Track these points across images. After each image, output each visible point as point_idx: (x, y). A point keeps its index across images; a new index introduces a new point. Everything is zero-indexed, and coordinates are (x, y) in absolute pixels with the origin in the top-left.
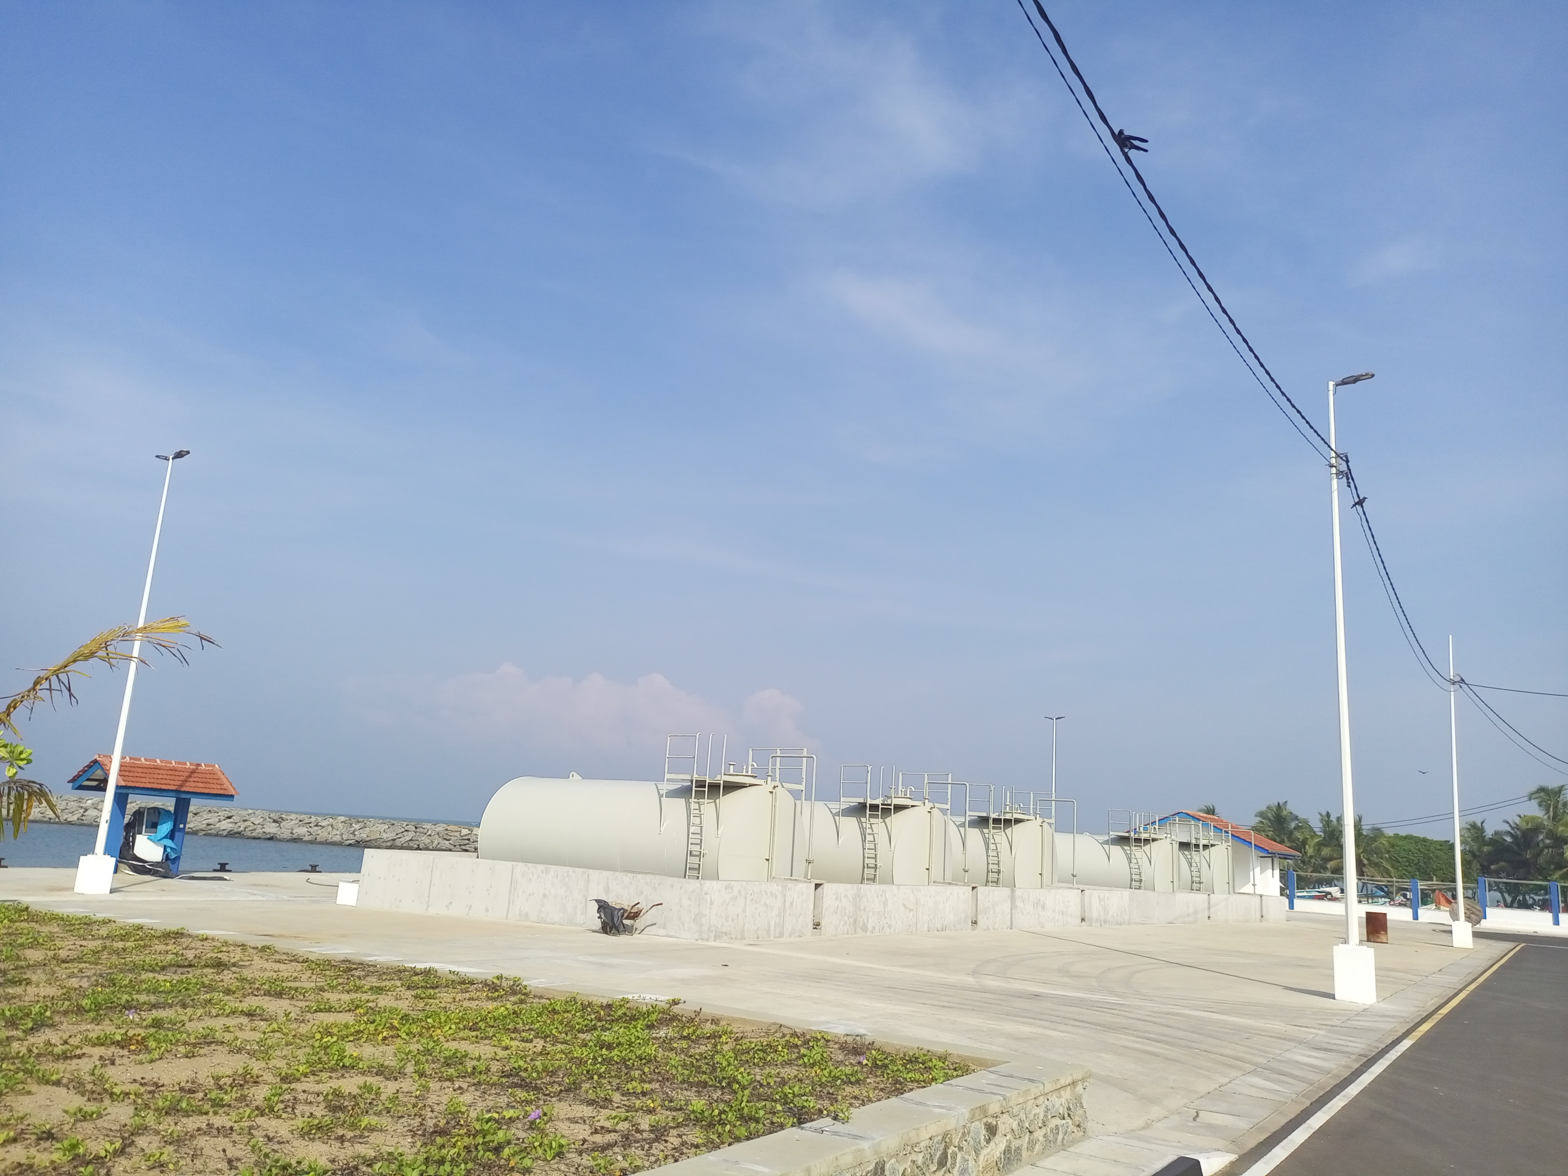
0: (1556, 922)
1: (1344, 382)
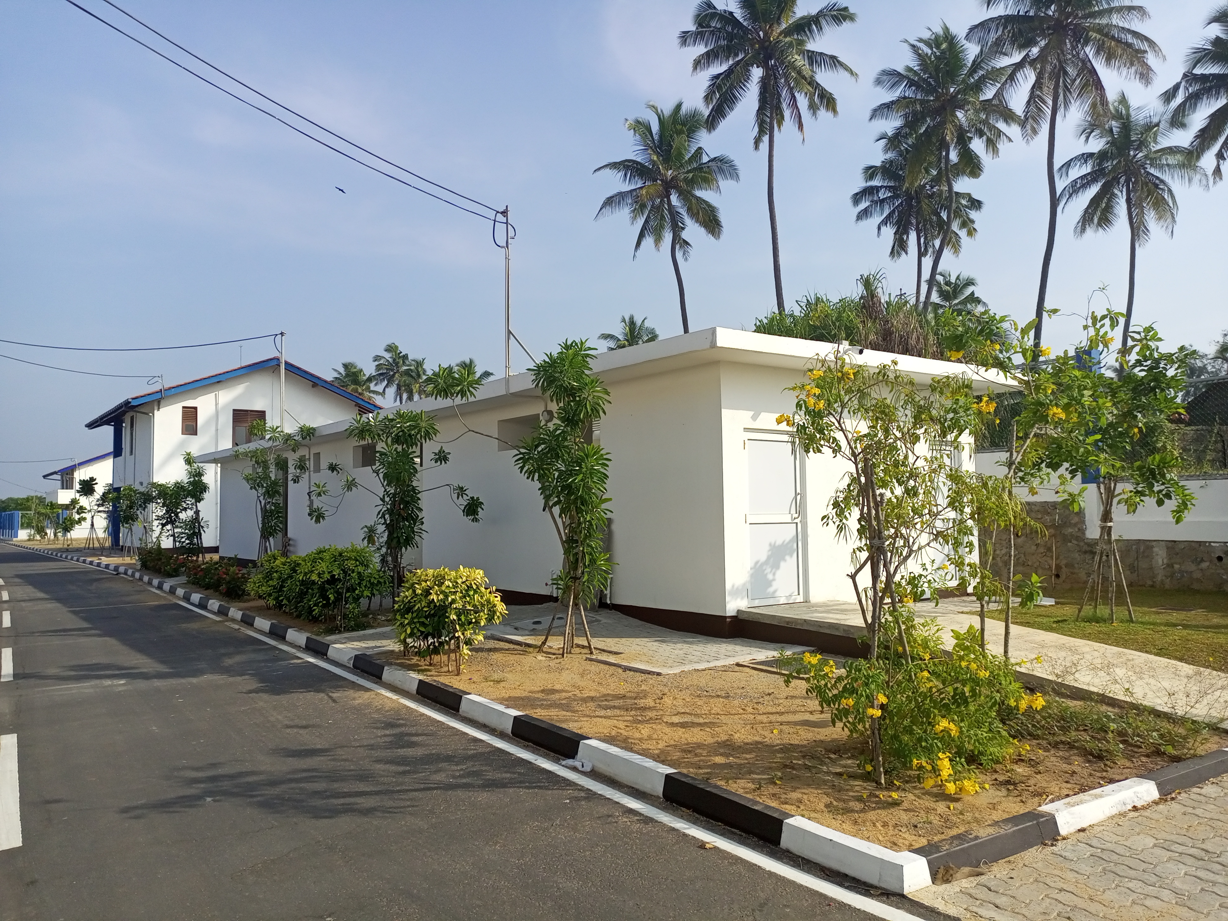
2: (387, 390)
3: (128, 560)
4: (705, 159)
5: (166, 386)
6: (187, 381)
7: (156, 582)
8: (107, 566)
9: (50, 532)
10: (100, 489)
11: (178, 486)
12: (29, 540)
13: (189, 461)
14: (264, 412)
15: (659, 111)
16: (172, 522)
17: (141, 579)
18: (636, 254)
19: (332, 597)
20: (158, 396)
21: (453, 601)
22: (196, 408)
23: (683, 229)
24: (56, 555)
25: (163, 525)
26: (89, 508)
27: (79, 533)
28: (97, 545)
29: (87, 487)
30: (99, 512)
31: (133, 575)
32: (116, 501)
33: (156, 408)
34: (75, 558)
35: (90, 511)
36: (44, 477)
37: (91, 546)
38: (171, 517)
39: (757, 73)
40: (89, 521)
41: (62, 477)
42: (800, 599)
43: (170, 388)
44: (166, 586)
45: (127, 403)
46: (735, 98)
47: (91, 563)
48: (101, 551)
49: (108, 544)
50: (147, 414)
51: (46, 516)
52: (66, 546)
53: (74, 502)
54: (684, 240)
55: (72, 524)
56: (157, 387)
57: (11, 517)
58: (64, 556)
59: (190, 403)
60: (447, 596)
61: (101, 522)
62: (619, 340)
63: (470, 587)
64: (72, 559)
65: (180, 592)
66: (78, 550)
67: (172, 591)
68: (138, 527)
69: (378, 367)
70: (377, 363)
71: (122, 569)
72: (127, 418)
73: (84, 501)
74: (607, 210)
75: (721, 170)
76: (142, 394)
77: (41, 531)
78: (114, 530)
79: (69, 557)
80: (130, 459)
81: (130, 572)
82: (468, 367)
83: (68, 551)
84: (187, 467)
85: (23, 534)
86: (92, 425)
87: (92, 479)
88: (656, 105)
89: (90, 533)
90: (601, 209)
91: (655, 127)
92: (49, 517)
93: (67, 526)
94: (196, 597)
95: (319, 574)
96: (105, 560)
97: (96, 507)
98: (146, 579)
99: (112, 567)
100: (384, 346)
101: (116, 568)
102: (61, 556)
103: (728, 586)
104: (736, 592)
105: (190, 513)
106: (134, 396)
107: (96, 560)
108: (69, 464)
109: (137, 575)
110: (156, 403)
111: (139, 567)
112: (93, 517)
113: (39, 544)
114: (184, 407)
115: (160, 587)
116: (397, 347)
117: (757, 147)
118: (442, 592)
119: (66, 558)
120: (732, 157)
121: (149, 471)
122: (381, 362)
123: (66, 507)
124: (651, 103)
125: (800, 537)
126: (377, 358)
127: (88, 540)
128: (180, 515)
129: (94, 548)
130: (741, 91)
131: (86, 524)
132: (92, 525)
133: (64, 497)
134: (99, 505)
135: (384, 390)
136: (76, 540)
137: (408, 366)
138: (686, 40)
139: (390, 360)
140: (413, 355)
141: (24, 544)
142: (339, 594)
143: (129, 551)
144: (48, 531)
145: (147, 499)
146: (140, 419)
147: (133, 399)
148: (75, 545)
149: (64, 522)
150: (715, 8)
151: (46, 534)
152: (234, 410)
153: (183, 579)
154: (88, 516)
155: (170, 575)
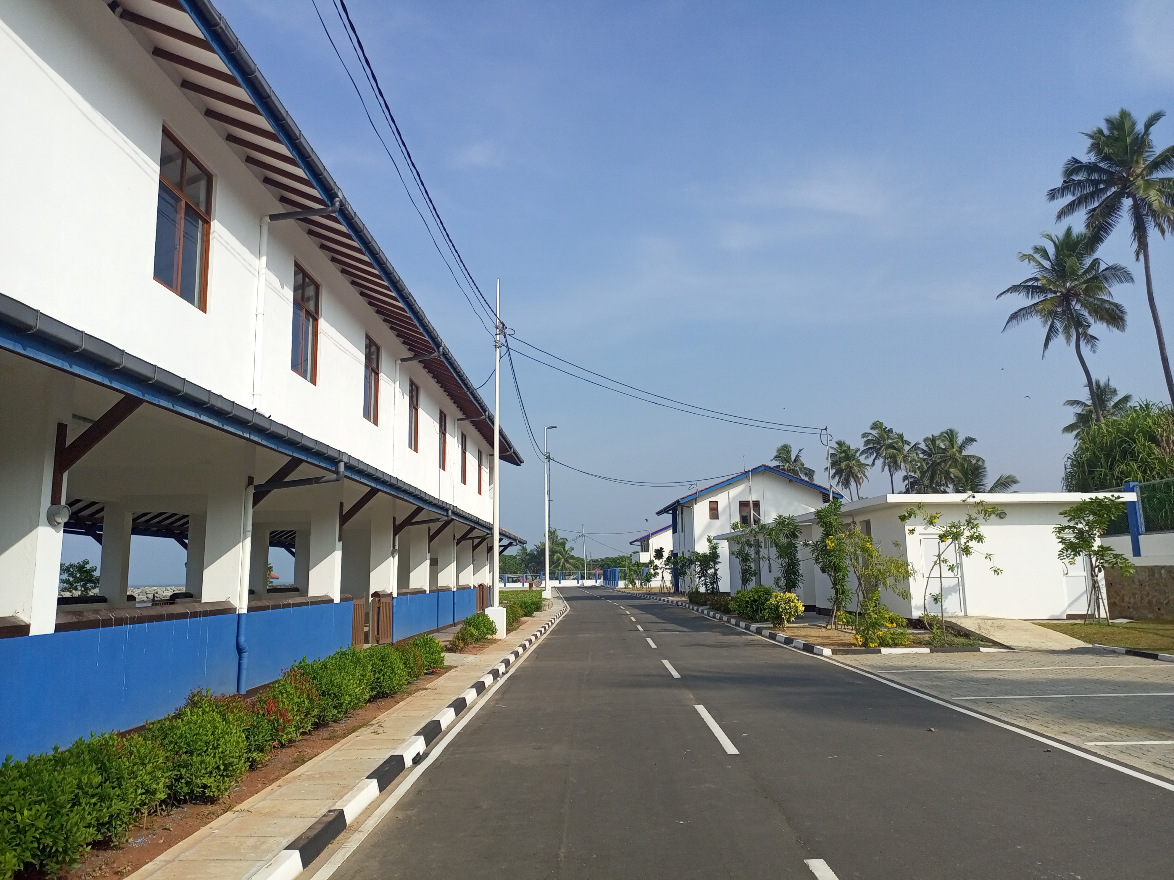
0: (560, 583)
1: (549, 428)
2: (876, 461)
3: (683, 599)
4: (1103, 267)
5: (699, 490)
6: (711, 486)
7: (695, 608)
8: (672, 602)
9: (638, 583)
10: (666, 555)
11: (705, 555)
12: (625, 588)
13: (709, 540)
14: (758, 501)
15: (1053, 238)
16: (704, 575)
17: (689, 608)
18: (1045, 354)
19: (755, 607)
20: (695, 496)
21: (781, 604)
22: (717, 502)
23: (1089, 326)
24: (644, 596)
25: (700, 578)
26: (660, 567)
27: (655, 583)
28: (666, 591)
29: (659, 554)
30: (666, 569)
31: (685, 606)
32: (675, 563)
33: (694, 503)
34: (655, 598)
35: (661, 568)
36: (631, 543)
37: (663, 592)
38: (703, 572)
39: (1127, 203)
40: (660, 575)
41: (641, 543)
42: (962, 614)
43: (701, 491)
44: (700, 610)
45: (678, 502)
46: (1110, 225)
47: (664, 600)
48: (669, 594)
49: (672, 591)
50: (690, 507)
51: (635, 572)
52: (648, 592)
53: (651, 562)
54: (1091, 336)
55: (651, 577)
56: (694, 491)
57: (614, 572)
58: (648, 597)
59: (713, 499)
60: (778, 602)
61: (668, 576)
62: (1086, 405)
63: (790, 600)
64: (653, 598)
65: (706, 612)
66: (655, 594)
67: (702, 612)
68: (687, 578)
69: (867, 443)
70: (865, 439)
71: (680, 603)
72: (679, 508)
73: (657, 562)
74: (1014, 321)
75: (1115, 275)
76: (686, 495)
77: (632, 582)
78: (675, 582)
79: (651, 597)
80: (682, 534)
81: (684, 604)
82: (950, 435)
83: (650, 594)
84: (710, 544)
85: (621, 584)
86: (659, 513)
87: (662, 549)
88: (1049, 234)
89: (662, 583)
90: (1007, 323)
91: (1051, 250)
92: (637, 572)
93: (648, 578)
94: (711, 614)
95: (749, 598)
96: (671, 599)
97: (664, 566)
98: (691, 607)
99: (675, 602)
100: (870, 424)
101: (677, 602)
102: (647, 597)
103: (913, 604)
104: (917, 608)
105: (713, 570)
106: (682, 497)
107: (666, 599)
108: (645, 534)
109: (687, 606)
110: (694, 500)
111: (688, 602)
112: (663, 572)
113: (631, 589)
114: (710, 502)
115: (697, 611)
116: (881, 424)
117: (1137, 259)
118: (777, 601)
119: (650, 598)
120: (1123, 265)
121: (692, 544)
122: (870, 437)
123: (646, 565)
124: (1045, 233)
125: (960, 584)
126: (865, 435)
127: (661, 588)
128: (708, 571)
129: (664, 593)
130: (1113, 218)
131: (659, 577)
132: (663, 577)
133: (645, 558)
134: (666, 565)
135: (874, 461)
136: (654, 588)
137: (892, 439)
138: (1054, 196)
139: (876, 435)
140: (897, 430)
141: (622, 590)
142: (758, 606)
143: (684, 594)
144: (637, 582)
145: (691, 562)
146: (686, 510)
147: (681, 499)
148: (653, 591)
149: (646, 576)
150: (1080, 162)
151: (635, 584)
152: (740, 502)
153: (708, 607)
154: (659, 571)
155: (702, 605)
